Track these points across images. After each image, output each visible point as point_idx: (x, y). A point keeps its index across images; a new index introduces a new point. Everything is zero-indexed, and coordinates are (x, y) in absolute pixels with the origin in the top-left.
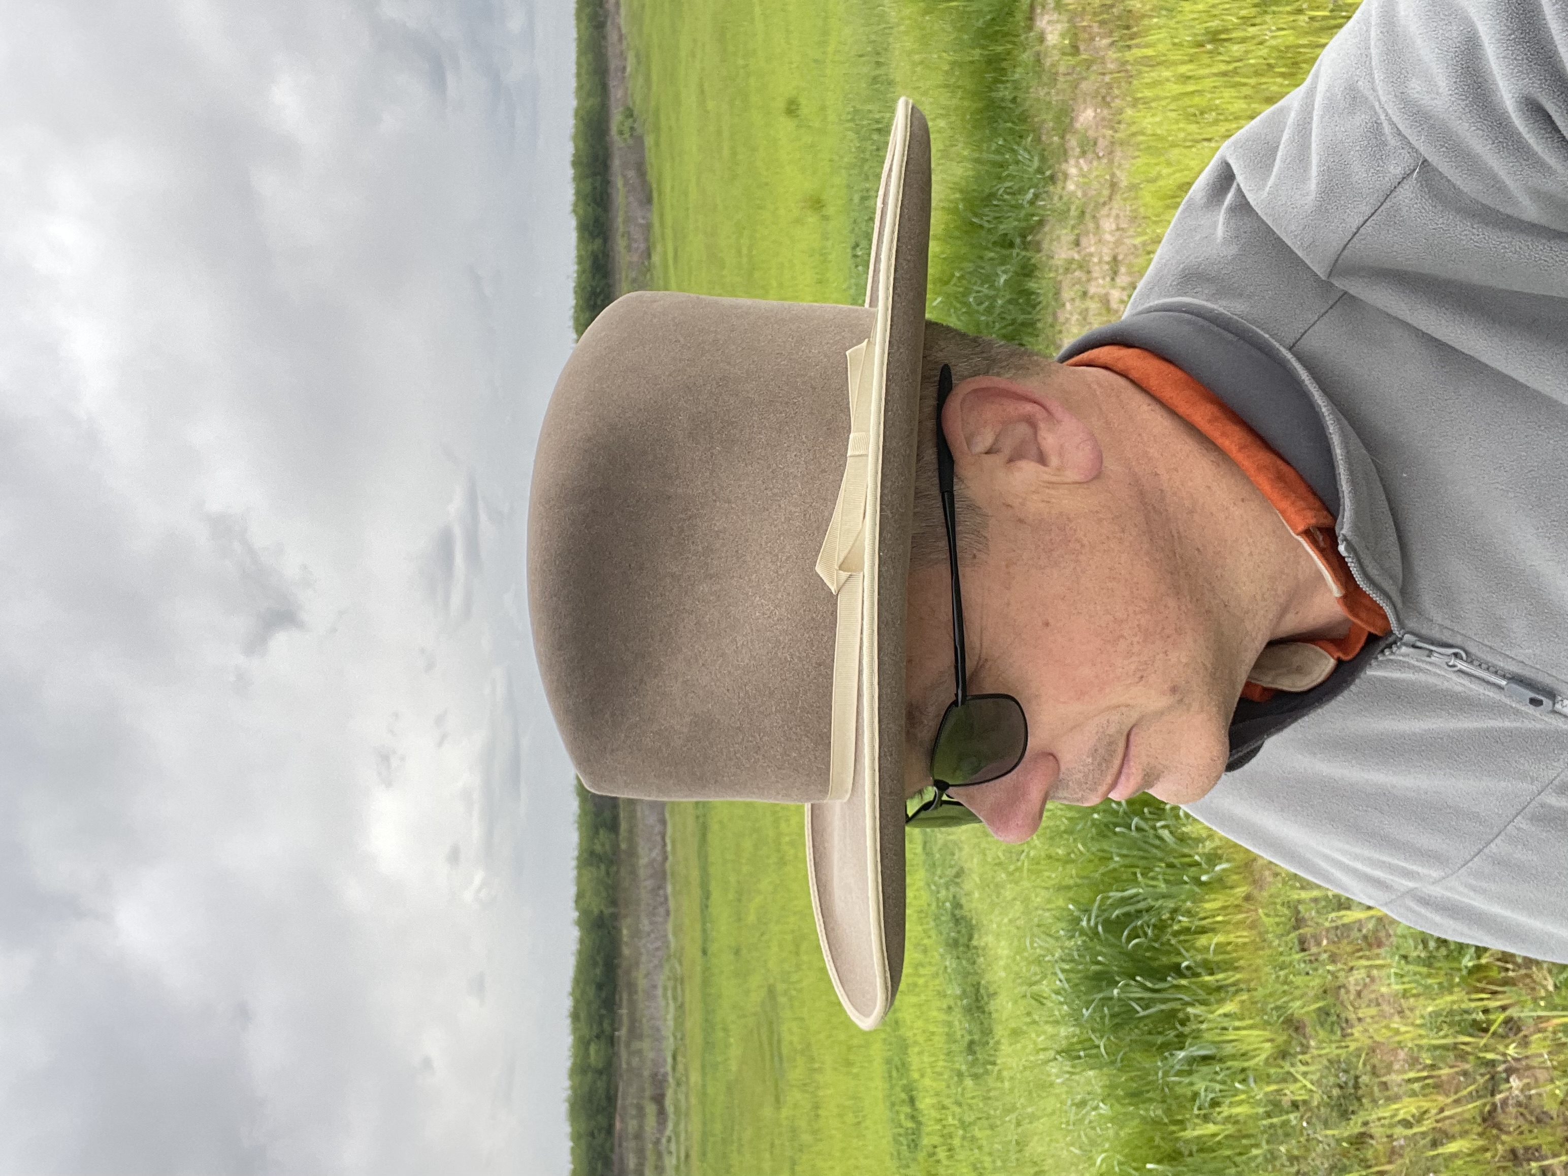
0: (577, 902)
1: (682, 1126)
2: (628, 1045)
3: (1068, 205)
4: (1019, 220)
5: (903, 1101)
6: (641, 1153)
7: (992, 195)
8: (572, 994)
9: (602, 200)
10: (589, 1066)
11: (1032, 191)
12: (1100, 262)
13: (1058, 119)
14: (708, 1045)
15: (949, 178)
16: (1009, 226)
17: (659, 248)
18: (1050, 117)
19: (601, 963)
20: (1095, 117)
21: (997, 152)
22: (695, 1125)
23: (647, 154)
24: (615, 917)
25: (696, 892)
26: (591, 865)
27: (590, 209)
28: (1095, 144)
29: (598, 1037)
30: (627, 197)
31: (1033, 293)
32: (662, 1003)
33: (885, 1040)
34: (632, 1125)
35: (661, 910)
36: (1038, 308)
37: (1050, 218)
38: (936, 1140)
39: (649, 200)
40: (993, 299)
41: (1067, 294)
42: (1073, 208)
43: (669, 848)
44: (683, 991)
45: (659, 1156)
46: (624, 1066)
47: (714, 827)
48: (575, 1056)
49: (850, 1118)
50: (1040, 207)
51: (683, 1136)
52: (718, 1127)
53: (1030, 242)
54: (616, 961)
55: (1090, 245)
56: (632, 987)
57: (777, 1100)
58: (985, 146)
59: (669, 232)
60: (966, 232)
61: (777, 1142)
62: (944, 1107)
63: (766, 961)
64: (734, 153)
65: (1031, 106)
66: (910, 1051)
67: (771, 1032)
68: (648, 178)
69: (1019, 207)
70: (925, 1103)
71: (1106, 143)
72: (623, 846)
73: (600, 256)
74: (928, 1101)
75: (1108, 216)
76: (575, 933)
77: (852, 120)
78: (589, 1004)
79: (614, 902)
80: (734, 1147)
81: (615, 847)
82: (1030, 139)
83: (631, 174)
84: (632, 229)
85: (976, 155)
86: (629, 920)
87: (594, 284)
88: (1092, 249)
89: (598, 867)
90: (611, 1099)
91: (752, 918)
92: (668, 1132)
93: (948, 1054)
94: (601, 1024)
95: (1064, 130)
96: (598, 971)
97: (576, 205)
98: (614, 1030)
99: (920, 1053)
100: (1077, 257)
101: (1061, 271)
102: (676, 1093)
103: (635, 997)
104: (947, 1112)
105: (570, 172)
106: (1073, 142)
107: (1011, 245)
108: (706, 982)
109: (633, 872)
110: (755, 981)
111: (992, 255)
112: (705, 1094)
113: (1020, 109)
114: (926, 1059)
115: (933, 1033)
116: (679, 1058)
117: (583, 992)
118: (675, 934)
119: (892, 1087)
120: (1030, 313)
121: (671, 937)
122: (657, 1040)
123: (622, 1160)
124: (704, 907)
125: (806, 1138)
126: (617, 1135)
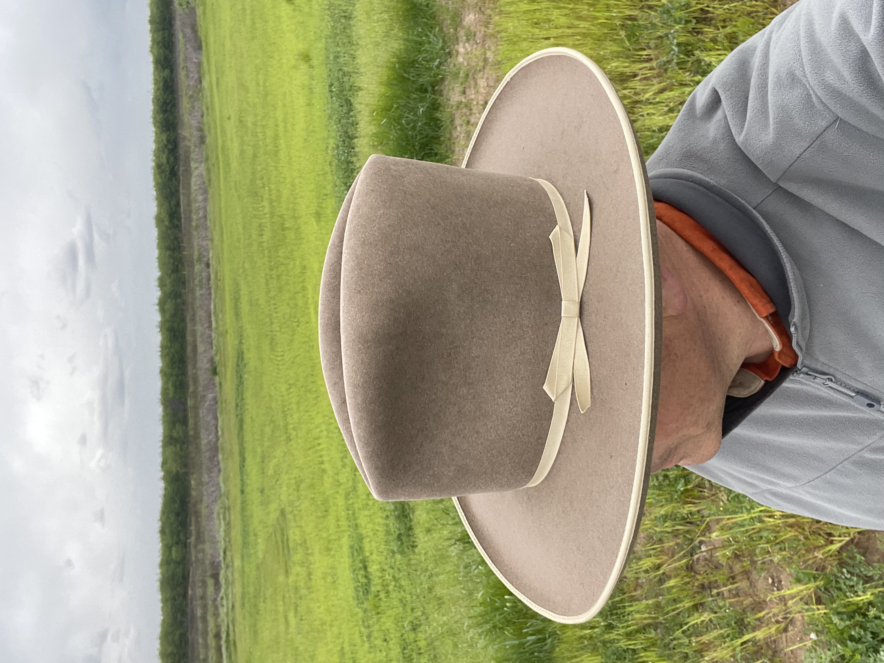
0: (162, 466)
1: (230, 590)
2: (196, 546)
3: (459, 70)
4: (430, 77)
5: (361, 568)
6: (205, 607)
7: (415, 61)
8: (161, 519)
9: (169, 46)
10: (172, 560)
11: (438, 60)
12: (478, 103)
13: (453, 19)
14: (245, 544)
15: (390, 49)
16: (425, 79)
17: (207, 77)
18: (448, 17)
19: (178, 501)
20: (475, 19)
21: (418, 35)
22: (238, 589)
23: (198, 18)
24: (186, 474)
25: (237, 458)
26: (171, 445)
27: (161, 50)
28: (475, 35)
29: (177, 543)
30: (185, 45)
31: (438, 120)
32: (217, 522)
33: (350, 535)
34: (199, 592)
35: (216, 470)
36: (442, 129)
37: (449, 77)
38: (379, 588)
39: (200, 48)
40: (415, 122)
41: (458, 122)
42: (462, 72)
43: (220, 433)
44: (229, 514)
45: (216, 608)
46: (193, 559)
47: (247, 420)
48: (163, 554)
49: (329, 579)
50: (442, 70)
51: (230, 596)
52: (251, 589)
53: (437, 90)
54: (187, 500)
55: (471, 93)
56: (198, 515)
57: (287, 571)
58: (411, 32)
59: (213, 69)
60: (400, 82)
61: (287, 595)
62: (384, 570)
63: (279, 495)
64: (254, 23)
65: (437, 10)
66: (364, 541)
67: (283, 534)
68: (199, 34)
69: (431, 69)
70: (373, 568)
71: (481, 34)
72: (191, 433)
73: (169, 80)
74: (375, 567)
75: (483, 78)
76: (162, 484)
77: (329, 9)
78: (171, 524)
79: (186, 466)
80: (262, 599)
81: (186, 433)
82: (437, 29)
83: (188, 31)
84: (189, 65)
85: (406, 37)
86: (195, 476)
87: (166, 97)
88: (473, 97)
89: (175, 446)
90: (185, 578)
91: (270, 472)
92: (221, 594)
93: (386, 542)
94: (178, 535)
95: (457, 26)
96: (176, 506)
97: (152, 48)
98: (187, 539)
99: (370, 542)
100: (463, 100)
101: (454, 108)
102: (226, 572)
103: (199, 519)
104: (385, 572)
105: (149, 27)
106: (462, 33)
107: (426, 91)
108: (243, 509)
109: (198, 448)
110: (273, 507)
111: (415, 96)
112: (243, 572)
113: (431, 11)
114: (374, 544)
115: (377, 530)
116: (228, 553)
117: (168, 518)
118: (224, 482)
119: (354, 561)
120: (437, 131)
121: (222, 484)
122: (214, 543)
123: (192, 611)
124: (242, 466)
125: (303, 592)
126: (189, 598)
